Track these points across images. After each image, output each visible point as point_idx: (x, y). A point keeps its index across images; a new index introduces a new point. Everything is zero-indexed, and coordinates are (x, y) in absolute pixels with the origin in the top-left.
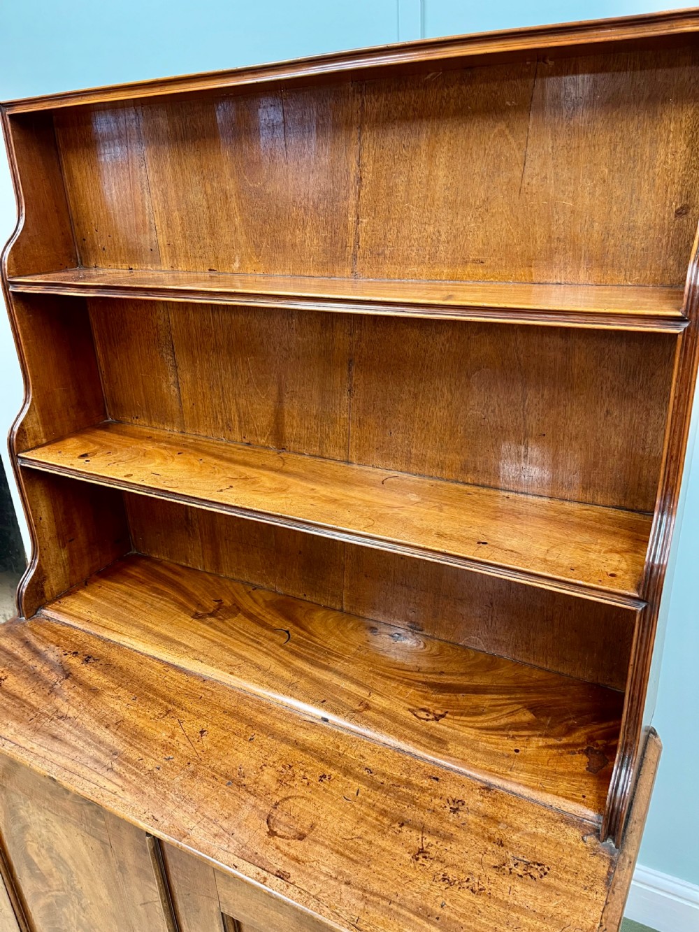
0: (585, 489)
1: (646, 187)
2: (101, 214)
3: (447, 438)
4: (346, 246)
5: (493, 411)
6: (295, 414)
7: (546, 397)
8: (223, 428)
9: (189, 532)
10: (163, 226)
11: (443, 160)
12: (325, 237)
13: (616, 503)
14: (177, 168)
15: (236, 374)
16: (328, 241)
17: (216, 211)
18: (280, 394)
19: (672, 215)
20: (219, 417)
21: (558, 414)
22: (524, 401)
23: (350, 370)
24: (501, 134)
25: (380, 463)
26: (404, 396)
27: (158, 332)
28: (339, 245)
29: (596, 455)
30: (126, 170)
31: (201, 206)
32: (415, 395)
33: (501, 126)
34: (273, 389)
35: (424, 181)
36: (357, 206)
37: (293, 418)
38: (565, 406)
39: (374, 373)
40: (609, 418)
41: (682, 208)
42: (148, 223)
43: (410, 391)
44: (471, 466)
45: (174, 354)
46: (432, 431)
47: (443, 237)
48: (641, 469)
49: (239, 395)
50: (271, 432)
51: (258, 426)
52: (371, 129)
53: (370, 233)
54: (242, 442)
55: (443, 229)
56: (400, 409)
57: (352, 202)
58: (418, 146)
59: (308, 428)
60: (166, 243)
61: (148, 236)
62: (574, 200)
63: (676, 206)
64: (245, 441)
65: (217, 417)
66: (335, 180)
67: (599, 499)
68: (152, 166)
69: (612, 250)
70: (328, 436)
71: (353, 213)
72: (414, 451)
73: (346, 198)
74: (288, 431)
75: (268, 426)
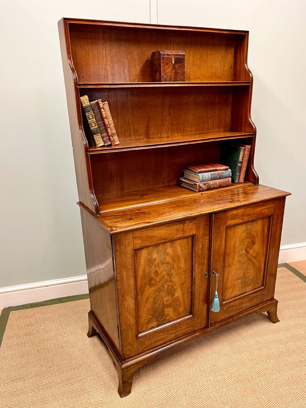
0: (218, 129)
1: (226, 63)
2: (83, 64)
3: (192, 123)
5: (202, 114)
6: (153, 126)
7: (211, 108)
8: (128, 136)
10: (111, 69)
11: (192, 54)
13: (224, 130)
14: (118, 50)
15: (134, 117)
17: (131, 64)
18: (148, 120)
19: (229, 69)
20: (127, 133)
21: (214, 112)
22: (208, 110)
23: (169, 109)
24: (203, 50)
25: (176, 135)
26: (183, 114)
29: (220, 120)
30: (97, 49)
31: (125, 63)
32: (185, 113)
33: (203, 48)
37: (152, 127)
38: (215, 110)
39: (176, 109)
42: (104, 68)
44: (198, 129)
46: (189, 122)
47: (192, 73)
49: (135, 123)
50: (145, 133)
51: (140, 133)
52: (176, 45)
54: (135, 140)
56: (182, 118)
58: (186, 51)
59: (157, 129)
60: (111, 75)
62: (215, 65)
63: (230, 67)
64: (136, 139)
65: (126, 133)
67: (221, 130)
68: (108, 48)
70: (162, 130)
72: (185, 129)
74: (151, 132)
75: (144, 132)
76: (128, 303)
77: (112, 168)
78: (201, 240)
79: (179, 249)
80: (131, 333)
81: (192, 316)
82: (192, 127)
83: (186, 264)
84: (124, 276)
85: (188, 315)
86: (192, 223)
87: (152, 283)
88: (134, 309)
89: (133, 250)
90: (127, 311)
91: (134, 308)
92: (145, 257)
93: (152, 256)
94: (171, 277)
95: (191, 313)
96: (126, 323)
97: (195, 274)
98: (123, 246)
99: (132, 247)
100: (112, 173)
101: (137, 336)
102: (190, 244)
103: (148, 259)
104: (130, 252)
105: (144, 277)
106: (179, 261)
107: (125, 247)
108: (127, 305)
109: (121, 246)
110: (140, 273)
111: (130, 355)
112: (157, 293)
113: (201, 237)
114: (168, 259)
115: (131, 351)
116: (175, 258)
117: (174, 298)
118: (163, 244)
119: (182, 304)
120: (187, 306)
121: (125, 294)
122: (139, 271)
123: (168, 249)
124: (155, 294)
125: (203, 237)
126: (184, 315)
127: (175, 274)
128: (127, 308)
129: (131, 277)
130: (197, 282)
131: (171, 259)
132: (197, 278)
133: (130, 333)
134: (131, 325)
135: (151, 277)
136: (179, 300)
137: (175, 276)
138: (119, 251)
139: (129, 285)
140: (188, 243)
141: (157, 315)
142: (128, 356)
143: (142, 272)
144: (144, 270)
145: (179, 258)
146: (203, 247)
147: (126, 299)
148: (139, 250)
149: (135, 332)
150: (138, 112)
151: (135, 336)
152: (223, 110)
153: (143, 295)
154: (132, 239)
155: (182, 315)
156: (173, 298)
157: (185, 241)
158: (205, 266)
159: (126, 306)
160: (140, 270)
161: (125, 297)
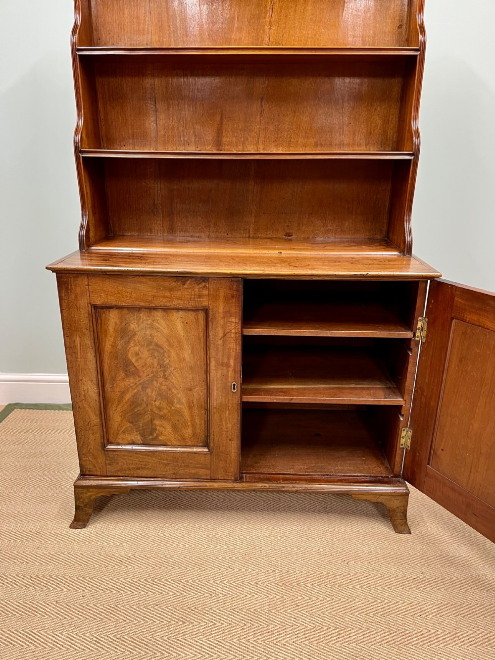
1: (388, 17)
3: (308, 131)
4: (263, 40)
5: (329, 115)
6: (229, 130)
7: (352, 105)
8: (184, 144)
9: (154, 213)
10: (157, 31)
12: (253, 36)
15: (196, 112)
16: (254, 38)
18: (221, 120)
19: (397, 28)
20: (182, 138)
21: (357, 112)
22: (343, 108)
23: (262, 102)
25: (275, 149)
26: (288, 113)
27: (146, 91)
28: (260, 40)
29: (371, 129)
32: (294, 111)
34: (218, 118)
35: (302, 11)
36: (270, 21)
37: (228, 132)
38: (359, 109)
39: (274, 102)
40: (376, 111)
41: (400, 25)
42: (146, 29)
43: (291, 110)
44: (319, 143)
45: (156, 104)
46: (301, 129)
47: (310, 36)
48: (387, 132)
49: (196, 123)
50: (214, 142)
51: (206, 140)
53: (276, 34)
55: (310, 32)
56: (287, 120)
57: (268, 19)
59: (236, 137)
60: (157, 40)
61: (145, 37)
63: (398, 25)
65: (180, 138)
66: (259, 9)
69: (377, 41)
70: (247, 139)
71: (268, 25)
72: (292, 140)
73: (265, 18)
74: (224, 139)
75: (213, 138)
76: (85, 388)
77: (156, 193)
78: (221, 322)
79: (179, 326)
80: (94, 438)
81: (207, 450)
82: (308, 138)
83: (194, 357)
84: (76, 342)
85: (201, 446)
86: (200, 286)
87: (129, 370)
88: (96, 401)
89: (90, 305)
90: (85, 400)
91: (97, 398)
92: (116, 323)
93: (127, 325)
94: (166, 371)
95: (206, 445)
96: (83, 418)
97: (211, 378)
98: (72, 294)
99: (87, 300)
100: (156, 201)
101: (104, 446)
102: (202, 322)
103: (121, 329)
104: (85, 308)
105: (115, 356)
106: (181, 348)
107: (76, 296)
108: (84, 391)
109: (68, 293)
110: (108, 346)
111: (92, 471)
112: (140, 388)
113: (222, 316)
114: (159, 339)
115: (95, 466)
116: (172, 341)
117: (173, 408)
118: (148, 310)
119: (189, 424)
120: (198, 431)
121: (79, 372)
122: (105, 343)
123: (159, 321)
124: (136, 390)
125: (224, 317)
126: (193, 443)
127: (173, 369)
128: (85, 396)
129: (89, 347)
130: (215, 394)
131: (164, 340)
132: (215, 387)
133: (92, 437)
134: (93, 425)
135: (126, 359)
136: (182, 415)
137: (174, 371)
138: (66, 301)
139: (86, 361)
140: (197, 320)
141: (141, 425)
142: (89, 471)
143: (110, 346)
144: (114, 346)
145: (179, 342)
146: (226, 334)
147: (81, 380)
148: (105, 310)
149: (99, 438)
150: (203, 105)
151: (100, 444)
152: (378, 109)
153: (115, 385)
154: (87, 287)
155: (190, 443)
156: (171, 408)
157: (191, 316)
158: (231, 369)
159: (82, 392)
160: (107, 342)
161: (81, 378)
